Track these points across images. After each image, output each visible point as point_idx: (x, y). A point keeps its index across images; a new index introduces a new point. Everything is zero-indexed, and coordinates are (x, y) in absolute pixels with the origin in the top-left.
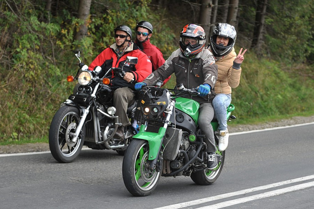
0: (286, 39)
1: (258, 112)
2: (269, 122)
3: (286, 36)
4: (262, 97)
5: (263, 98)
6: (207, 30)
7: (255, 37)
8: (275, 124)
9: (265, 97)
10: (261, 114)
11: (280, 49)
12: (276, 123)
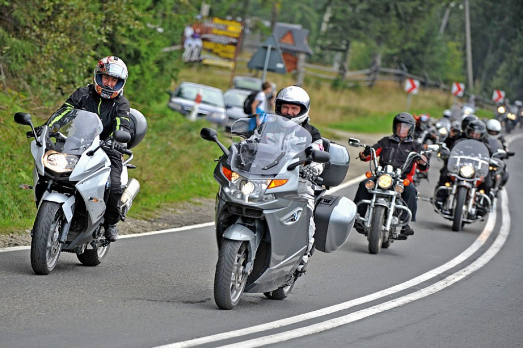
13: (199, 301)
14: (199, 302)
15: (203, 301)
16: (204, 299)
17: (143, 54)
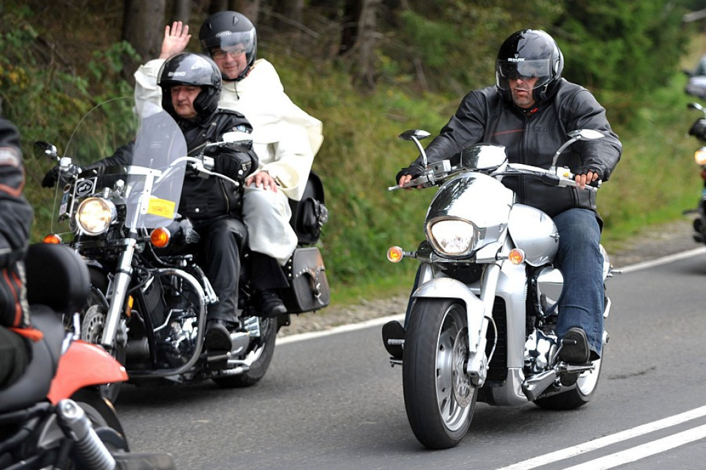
0: (474, 21)
1: (351, 269)
2: (368, 300)
3: (474, 12)
4: (369, 214)
5: (374, 219)
6: (156, 6)
7: (348, 21)
8: (390, 305)
9: (382, 217)
10: (362, 273)
11: (456, 54)
12: (396, 302)
13: (637, 373)
14: (636, 375)
15: (642, 373)
16: (644, 369)
17: (628, 25)
